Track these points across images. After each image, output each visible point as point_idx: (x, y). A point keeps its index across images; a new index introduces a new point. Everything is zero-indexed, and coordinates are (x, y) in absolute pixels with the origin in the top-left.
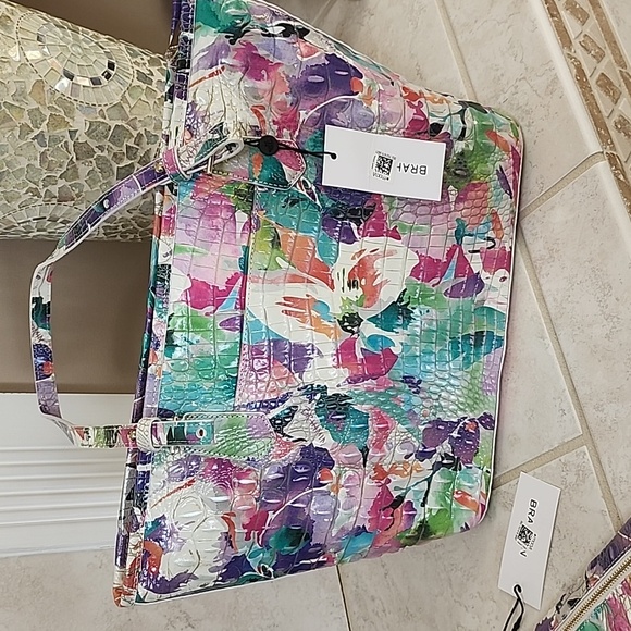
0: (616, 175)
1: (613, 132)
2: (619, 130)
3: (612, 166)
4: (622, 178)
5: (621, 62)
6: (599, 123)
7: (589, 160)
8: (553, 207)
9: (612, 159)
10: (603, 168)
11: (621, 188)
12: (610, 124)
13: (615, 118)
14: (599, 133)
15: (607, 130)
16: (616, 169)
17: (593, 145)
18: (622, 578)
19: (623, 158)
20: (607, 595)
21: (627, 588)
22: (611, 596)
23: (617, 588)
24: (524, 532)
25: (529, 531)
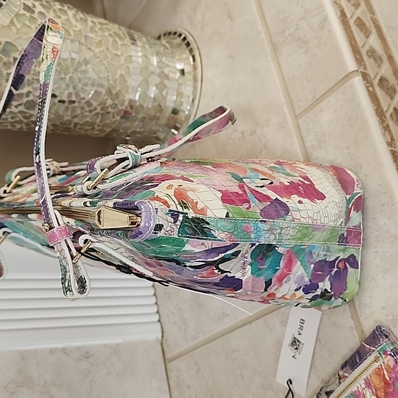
0: (367, 88)
1: (365, 58)
2: (370, 57)
3: (364, 80)
4: (371, 89)
5: (371, 10)
6: (356, 50)
7: (348, 76)
8: (321, 110)
9: (365, 76)
10: (358, 81)
11: (370, 96)
12: (364, 52)
13: (367, 48)
14: (356, 57)
15: (361, 55)
16: (367, 83)
17: (351, 65)
18: (365, 376)
19: (372, 76)
20: (354, 388)
21: (368, 384)
22: (356, 389)
23: (361, 383)
24: (295, 342)
25: (298, 341)
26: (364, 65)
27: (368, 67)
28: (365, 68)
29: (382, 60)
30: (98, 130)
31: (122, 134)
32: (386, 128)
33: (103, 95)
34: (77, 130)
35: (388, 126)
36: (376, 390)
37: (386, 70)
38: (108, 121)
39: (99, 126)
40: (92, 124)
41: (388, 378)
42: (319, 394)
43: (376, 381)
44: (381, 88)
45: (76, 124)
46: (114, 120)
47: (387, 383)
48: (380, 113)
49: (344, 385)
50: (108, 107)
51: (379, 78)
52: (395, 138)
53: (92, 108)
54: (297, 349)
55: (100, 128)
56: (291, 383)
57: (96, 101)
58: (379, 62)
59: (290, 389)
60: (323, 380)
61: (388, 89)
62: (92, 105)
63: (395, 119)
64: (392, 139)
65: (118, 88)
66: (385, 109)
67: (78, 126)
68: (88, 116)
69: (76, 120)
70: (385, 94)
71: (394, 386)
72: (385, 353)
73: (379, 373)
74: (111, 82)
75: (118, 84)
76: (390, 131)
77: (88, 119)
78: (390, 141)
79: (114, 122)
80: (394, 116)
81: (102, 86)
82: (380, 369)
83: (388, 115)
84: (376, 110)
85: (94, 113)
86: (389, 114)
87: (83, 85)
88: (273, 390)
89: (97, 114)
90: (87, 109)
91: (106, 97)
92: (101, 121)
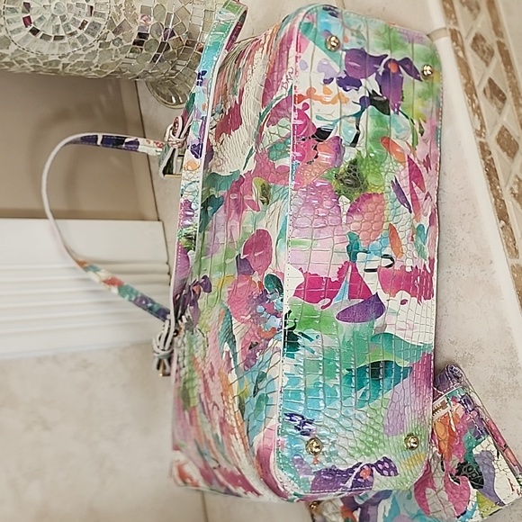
0: (456, 52)
1: (457, 6)
2: (464, 5)
3: (453, 41)
4: (460, 54)
7: (433, 35)
9: (455, 36)
10: (444, 43)
15: (452, 4)
16: (457, 45)
17: (438, 20)
19: (464, 34)
26: (456, 18)
27: (460, 21)
28: (456, 23)
29: (479, 8)
30: (94, 72)
31: (128, 76)
32: (477, 111)
33: (103, 27)
34: (68, 71)
35: (479, 107)
36: (439, 442)
37: (483, 23)
38: (109, 61)
39: (97, 66)
40: (88, 64)
41: (454, 430)
43: (441, 431)
44: (475, 50)
45: (65, 66)
46: (117, 59)
47: (452, 435)
48: (470, 90)
50: (109, 43)
51: (473, 35)
52: (486, 124)
53: (87, 45)
55: (98, 69)
57: (93, 35)
58: (476, 11)
61: (484, 52)
62: (87, 40)
63: (488, 95)
64: (483, 126)
65: (123, 18)
66: (476, 83)
67: (69, 67)
68: (82, 55)
69: (65, 60)
70: (479, 59)
71: (460, 440)
72: (454, 399)
73: (444, 421)
74: (114, 9)
75: (123, 12)
76: (480, 115)
77: (82, 59)
78: (479, 129)
79: (117, 63)
80: (488, 92)
81: (102, 15)
82: (446, 417)
83: (480, 92)
84: (466, 85)
85: (90, 51)
86: (482, 90)
87: (75, 15)
89: (94, 53)
90: (81, 46)
91: (106, 30)
92: (99, 62)
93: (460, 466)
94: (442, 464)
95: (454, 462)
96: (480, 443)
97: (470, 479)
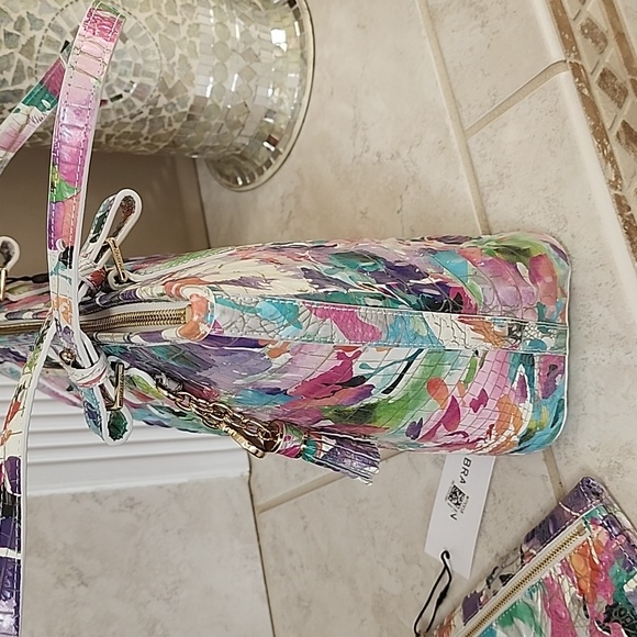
0: (579, 89)
1: (579, 38)
2: (586, 36)
3: (575, 77)
4: (586, 92)
6: (563, 26)
7: (550, 70)
8: (505, 125)
9: (577, 70)
10: (565, 78)
11: (584, 104)
12: (576, 27)
13: (582, 20)
14: (563, 38)
15: (572, 34)
16: (580, 81)
17: (555, 52)
18: (561, 556)
19: (589, 70)
20: (544, 574)
21: (566, 568)
22: (548, 576)
23: (555, 567)
24: (455, 493)
25: (461, 493)
26: (577, 50)
27: (583, 54)
28: (578, 56)
29: (606, 41)
30: (145, 146)
31: (185, 150)
32: (609, 158)
33: (153, 89)
34: (112, 145)
35: (612, 154)
36: (578, 579)
37: (612, 57)
38: (161, 131)
39: (146, 139)
40: (136, 137)
41: (597, 562)
42: (491, 577)
43: (579, 565)
44: (604, 89)
45: (109, 137)
46: (171, 129)
47: (595, 569)
48: (599, 133)
49: (528, 568)
50: (160, 109)
51: (601, 71)
52: (622, 174)
53: (134, 111)
54: (457, 504)
55: (149, 141)
56: (448, 557)
57: (142, 99)
58: (602, 44)
59: (446, 567)
60: (497, 555)
61: (615, 90)
62: (134, 106)
63: (623, 141)
64: (618, 176)
65: (177, 78)
66: (608, 126)
67: (113, 140)
68: (128, 123)
69: (109, 131)
70: (609, 99)
71: (607, 575)
72: (594, 521)
73: (583, 551)
74: (166, 69)
75: (176, 71)
76: (614, 163)
77: (128, 129)
78: (613, 179)
79: (171, 133)
80: (623, 136)
81: (151, 75)
82: (585, 546)
83: (612, 135)
84: (594, 127)
85: (138, 118)
86: (615, 133)
87: (120, 74)
88: (420, 566)
89: (143, 121)
90: (127, 113)
91: (157, 93)
92: (149, 132)
93: (609, 609)
94: (585, 609)
95: (601, 604)
96: (632, 577)
97: (623, 626)
